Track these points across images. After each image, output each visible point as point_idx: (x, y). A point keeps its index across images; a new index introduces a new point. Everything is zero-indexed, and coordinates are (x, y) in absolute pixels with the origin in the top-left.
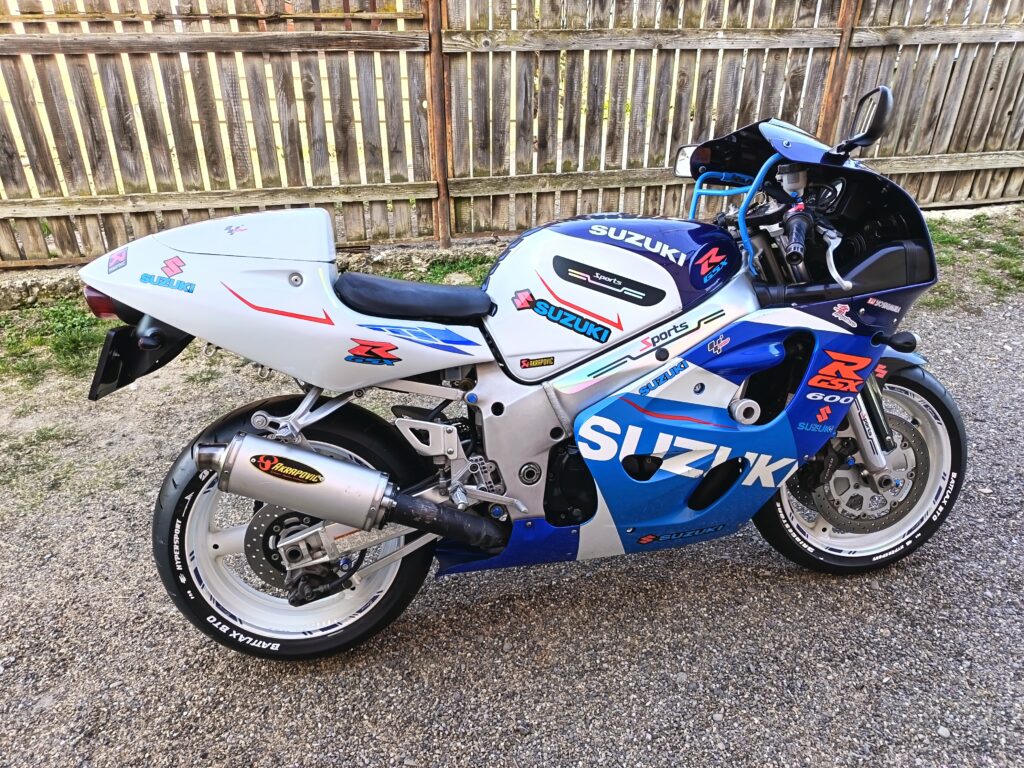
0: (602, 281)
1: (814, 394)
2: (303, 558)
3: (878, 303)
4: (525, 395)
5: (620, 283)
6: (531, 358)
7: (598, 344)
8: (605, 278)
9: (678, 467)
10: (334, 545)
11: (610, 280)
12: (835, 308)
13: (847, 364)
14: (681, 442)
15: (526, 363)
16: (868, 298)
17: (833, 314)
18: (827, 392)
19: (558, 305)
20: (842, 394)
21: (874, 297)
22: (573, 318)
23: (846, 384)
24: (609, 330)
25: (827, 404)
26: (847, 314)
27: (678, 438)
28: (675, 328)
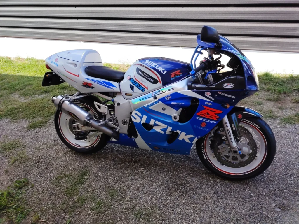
0: (145, 76)
1: (199, 118)
2: (76, 129)
3: (222, 94)
4: (125, 102)
5: (149, 77)
6: (128, 93)
7: (142, 92)
8: (146, 75)
9: (157, 129)
10: (81, 128)
11: (147, 75)
12: (205, 93)
13: (211, 111)
14: (157, 122)
15: (126, 94)
16: (218, 92)
17: (205, 95)
18: (204, 118)
19: (135, 80)
20: (211, 120)
21: (220, 92)
22: (137, 84)
23: (211, 117)
24: (145, 89)
25: (204, 122)
26: (210, 95)
27: (156, 121)
28: (160, 91)
